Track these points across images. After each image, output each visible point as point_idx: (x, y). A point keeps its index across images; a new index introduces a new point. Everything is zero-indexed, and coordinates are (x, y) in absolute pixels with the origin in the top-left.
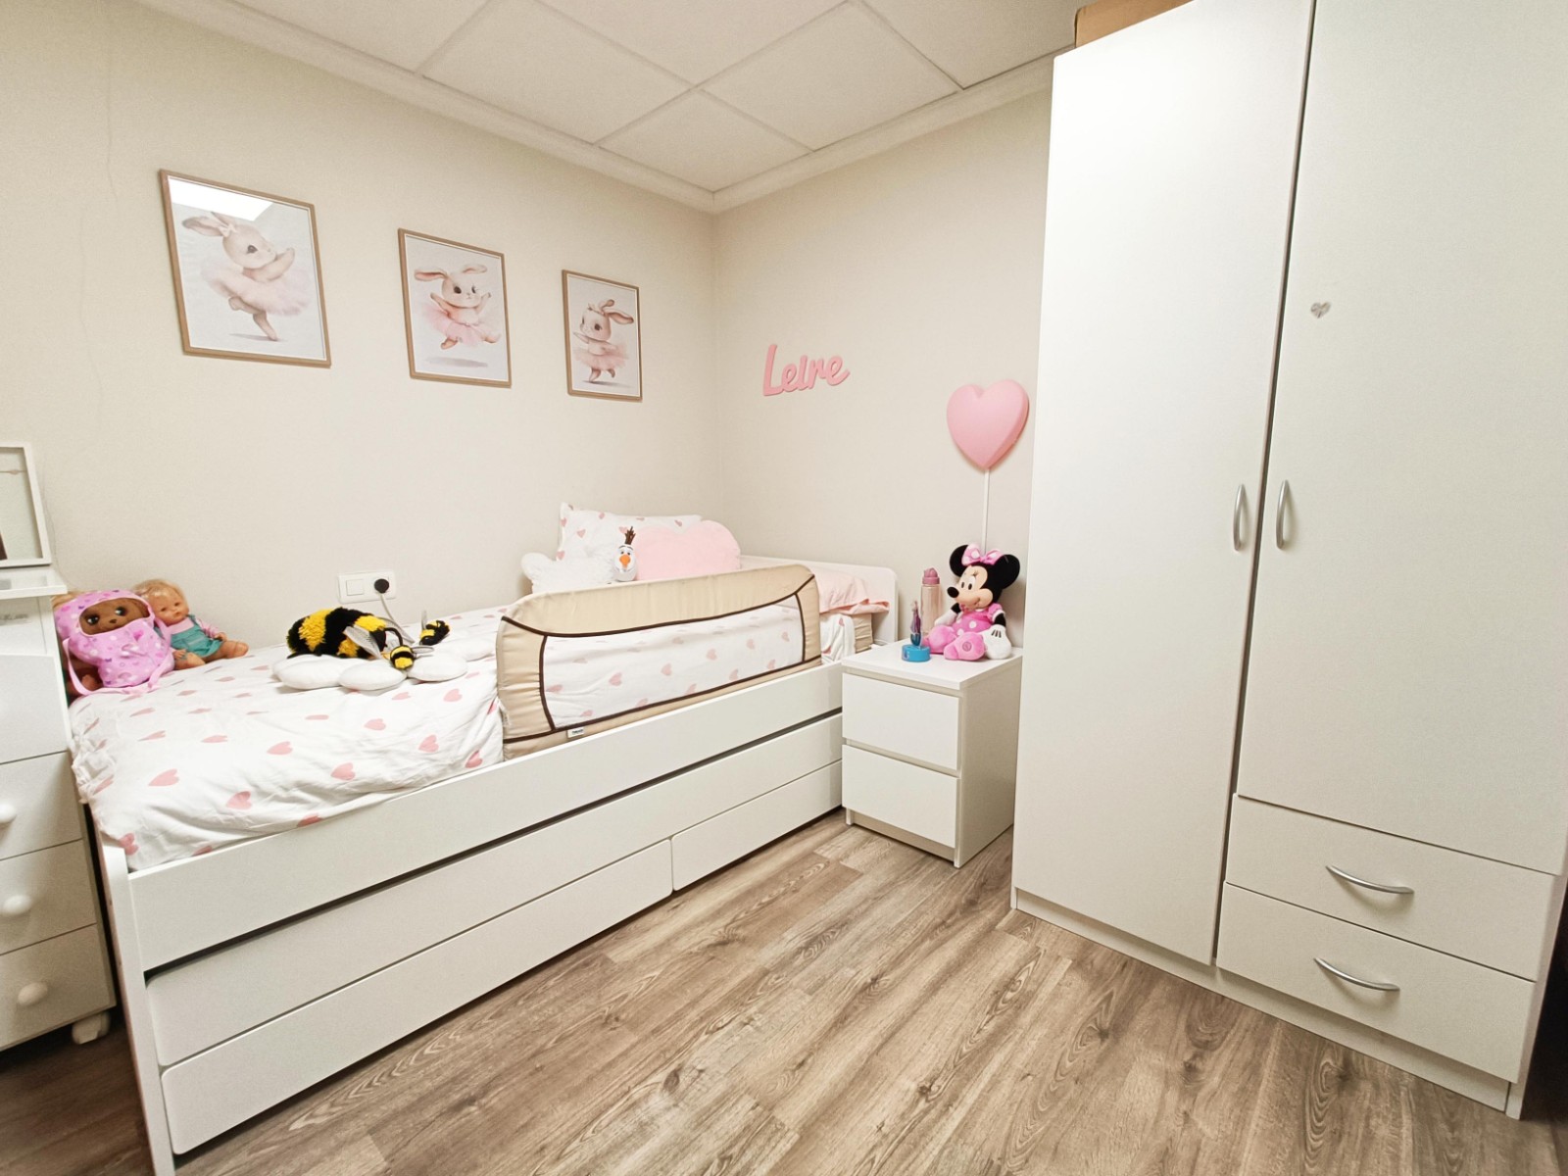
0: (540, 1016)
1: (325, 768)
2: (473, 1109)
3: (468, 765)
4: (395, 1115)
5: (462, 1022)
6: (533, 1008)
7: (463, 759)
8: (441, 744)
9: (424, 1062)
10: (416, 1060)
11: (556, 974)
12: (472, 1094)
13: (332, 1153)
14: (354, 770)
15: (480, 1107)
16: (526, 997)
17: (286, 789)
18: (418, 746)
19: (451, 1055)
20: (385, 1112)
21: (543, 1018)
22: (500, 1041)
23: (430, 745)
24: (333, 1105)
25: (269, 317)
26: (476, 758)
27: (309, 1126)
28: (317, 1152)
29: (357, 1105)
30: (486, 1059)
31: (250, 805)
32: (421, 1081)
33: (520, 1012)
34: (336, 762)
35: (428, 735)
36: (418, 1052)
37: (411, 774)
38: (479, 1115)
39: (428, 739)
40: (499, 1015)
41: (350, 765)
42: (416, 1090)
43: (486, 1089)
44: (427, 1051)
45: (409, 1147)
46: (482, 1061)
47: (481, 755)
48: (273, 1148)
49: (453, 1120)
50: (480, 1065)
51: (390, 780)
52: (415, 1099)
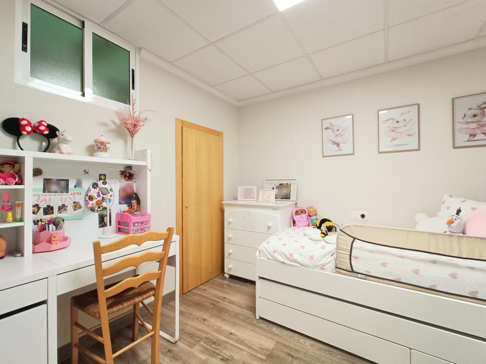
0: (326, 359)
1: (289, 252)
2: (291, 358)
3: (321, 268)
4: (283, 344)
5: (313, 342)
6: (327, 356)
7: (320, 266)
8: (314, 259)
9: (298, 341)
10: (298, 340)
11: (343, 356)
12: (294, 356)
13: (271, 338)
14: (293, 255)
15: (292, 360)
16: (330, 352)
17: (281, 253)
18: (309, 256)
19: (302, 345)
20: (282, 341)
21: (325, 361)
22: (312, 354)
23: (312, 257)
24: (280, 332)
25: (340, 145)
26: (323, 267)
27: (274, 331)
28: (269, 336)
29: (282, 336)
30: (305, 354)
31: (276, 254)
32: (293, 343)
33: (324, 354)
34: (291, 252)
35: (312, 255)
36: (300, 339)
37: (305, 263)
38: (289, 361)
39: (312, 256)
40: (320, 349)
41: (293, 254)
42: (290, 344)
43: (297, 358)
44: (301, 340)
45: (277, 351)
46: (304, 353)
47: (325, 267)
48: (268, 329)
49: (286, 356)
50: (303, 353)
51: (300, 262)
52: (288, 345)
